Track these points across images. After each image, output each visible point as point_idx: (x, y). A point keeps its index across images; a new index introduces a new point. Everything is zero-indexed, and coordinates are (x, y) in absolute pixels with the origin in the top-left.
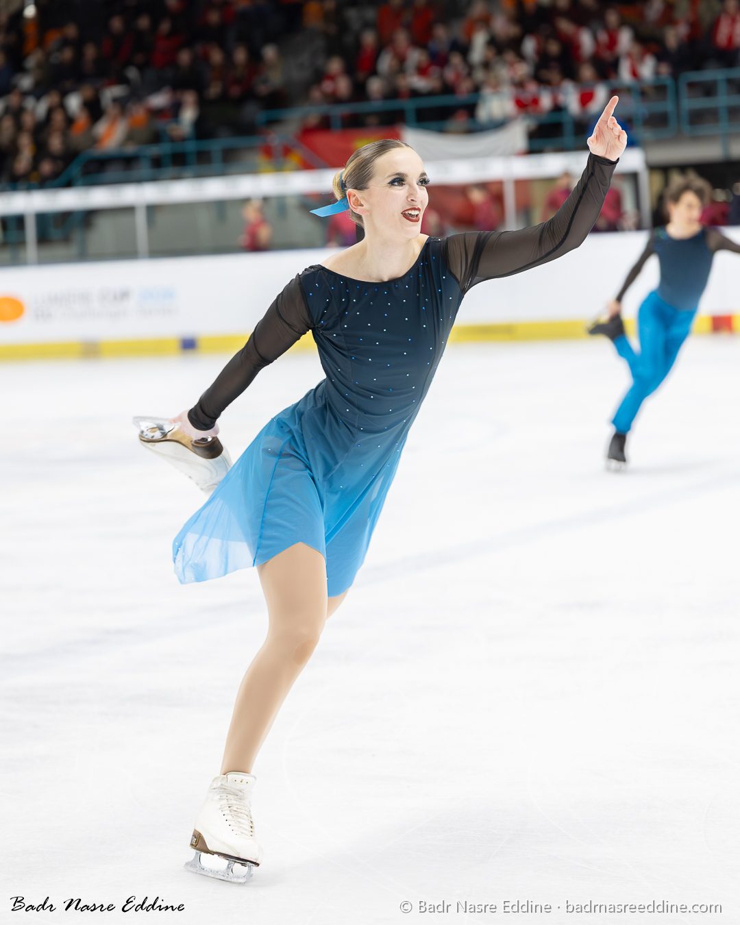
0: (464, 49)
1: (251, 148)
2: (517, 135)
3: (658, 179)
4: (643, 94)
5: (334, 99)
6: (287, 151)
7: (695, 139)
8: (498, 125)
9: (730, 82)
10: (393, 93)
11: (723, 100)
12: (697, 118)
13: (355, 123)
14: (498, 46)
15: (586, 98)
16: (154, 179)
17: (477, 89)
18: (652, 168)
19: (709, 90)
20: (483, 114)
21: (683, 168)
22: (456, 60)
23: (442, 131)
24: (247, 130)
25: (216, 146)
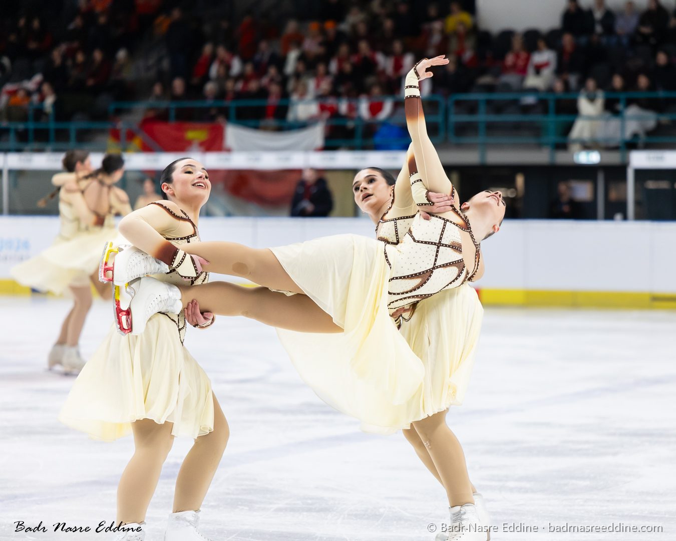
0: (280, 62)
1: (102, 131)
2: (317, 134)
6: (131, 136)
7: (459, 146)
9: (489, 102)
10: (221, 94)
11: (482, 117)
12: (462, 129)
13: (188, 117)
15: (375, 108)
16: (19, 150)
19: (472, 108)
20: (291, 117)
23: (256, 128)
24: (101, 116)
25: (74, 126)
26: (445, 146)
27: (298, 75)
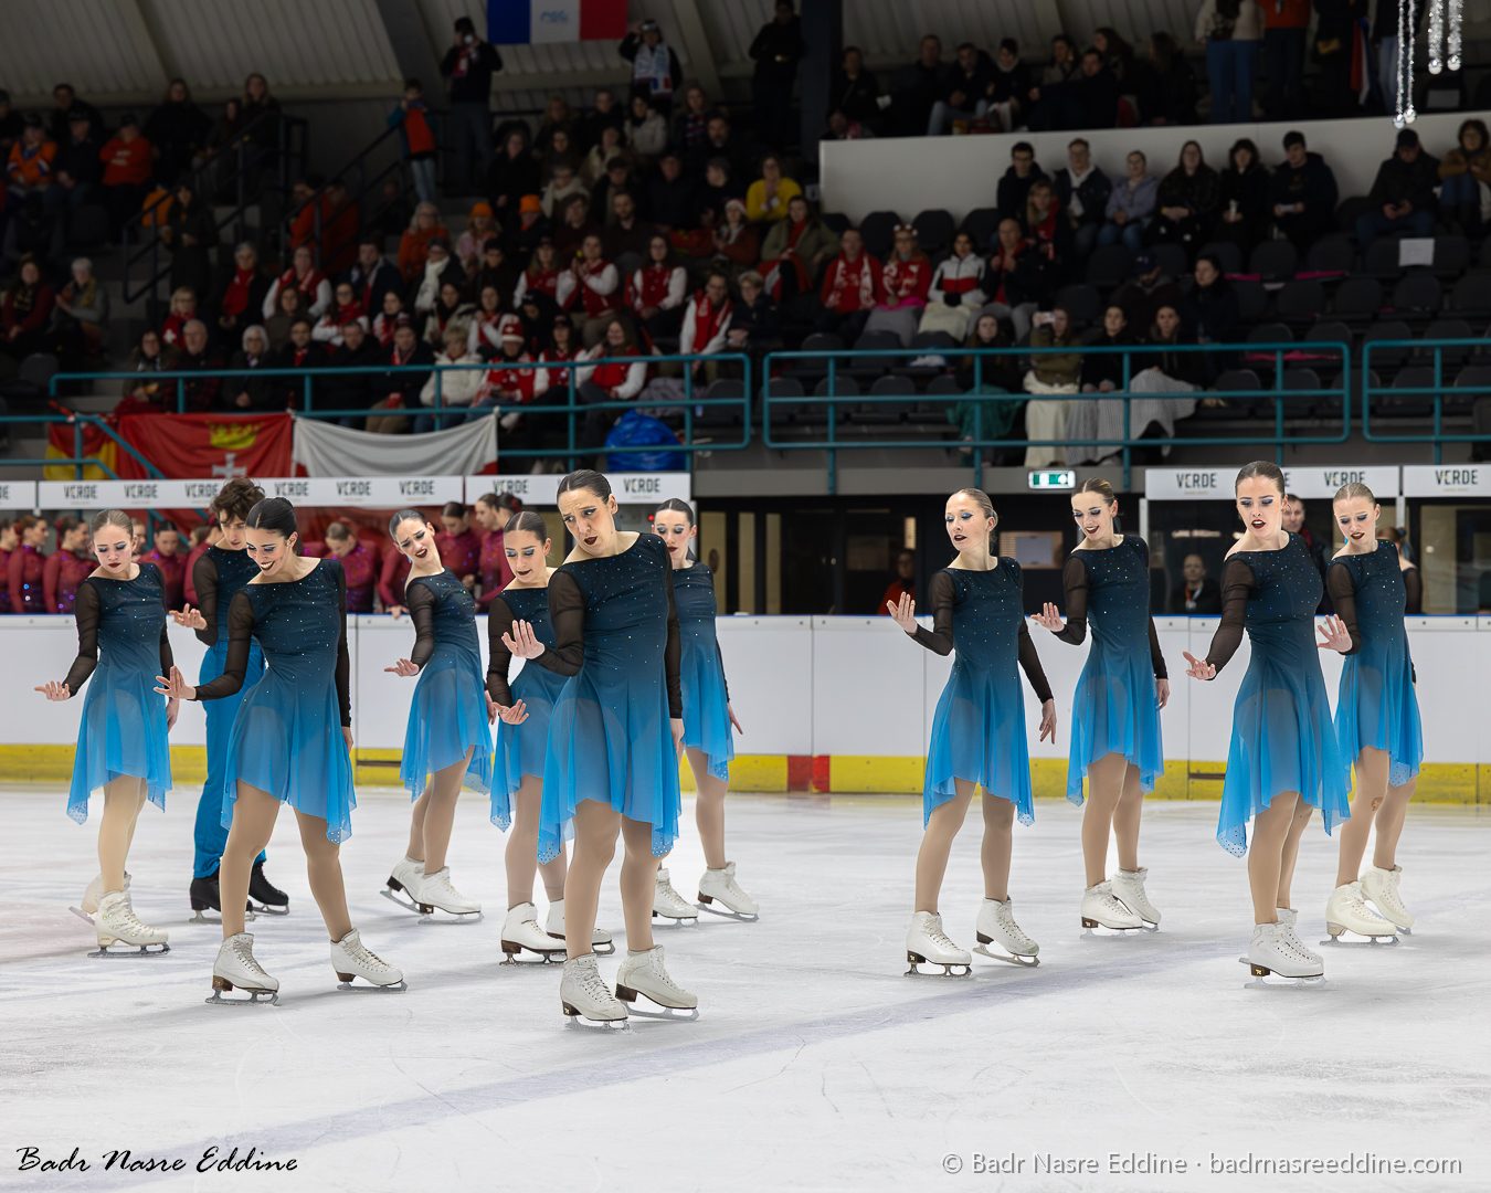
1: (35, 432)
2: (482, 438)
3: (716, 524)
4: (700, 378)
5: (183, 359)
6: (95, 440)
7: (782, 458)
12: (789, 424)
14: (464, 285)
18: (705, 504)
20: (427, 394)
22: (391, 301)
26: (752, 457)
27: (443, 311)
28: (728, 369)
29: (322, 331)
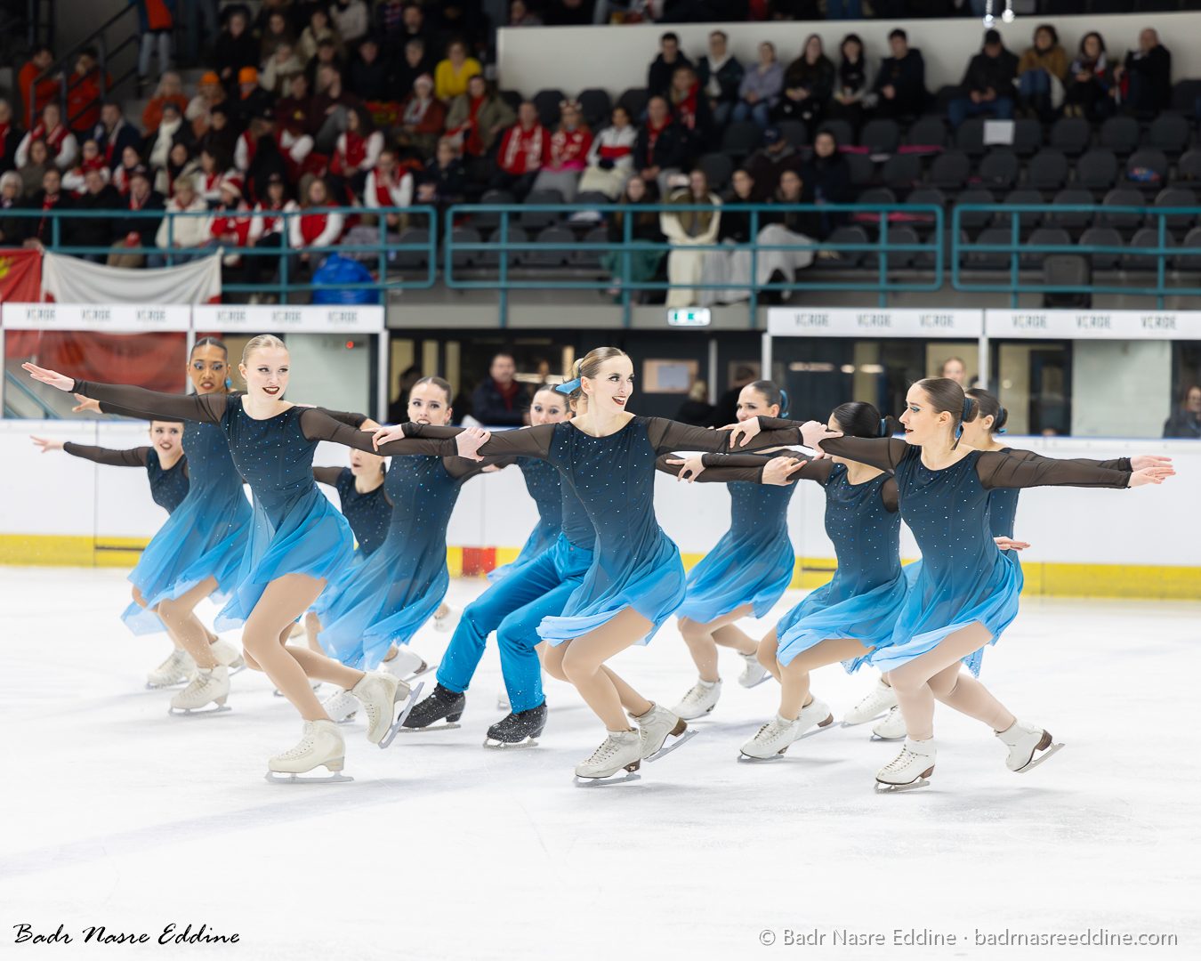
2: (208, 274)
3: (405, 350)
4: (393, 229)
7: (462, 296)
8: (184, 257)
11: (503, 245)
12: (467, 266)
15: (312, 227)
17: (156, 200)
18: (396, 334)
21: (442, 336)
22: (130, 156)
26: (437, 294)
27: (174, 168)
28: (417, 221)
29: (72, 181)
